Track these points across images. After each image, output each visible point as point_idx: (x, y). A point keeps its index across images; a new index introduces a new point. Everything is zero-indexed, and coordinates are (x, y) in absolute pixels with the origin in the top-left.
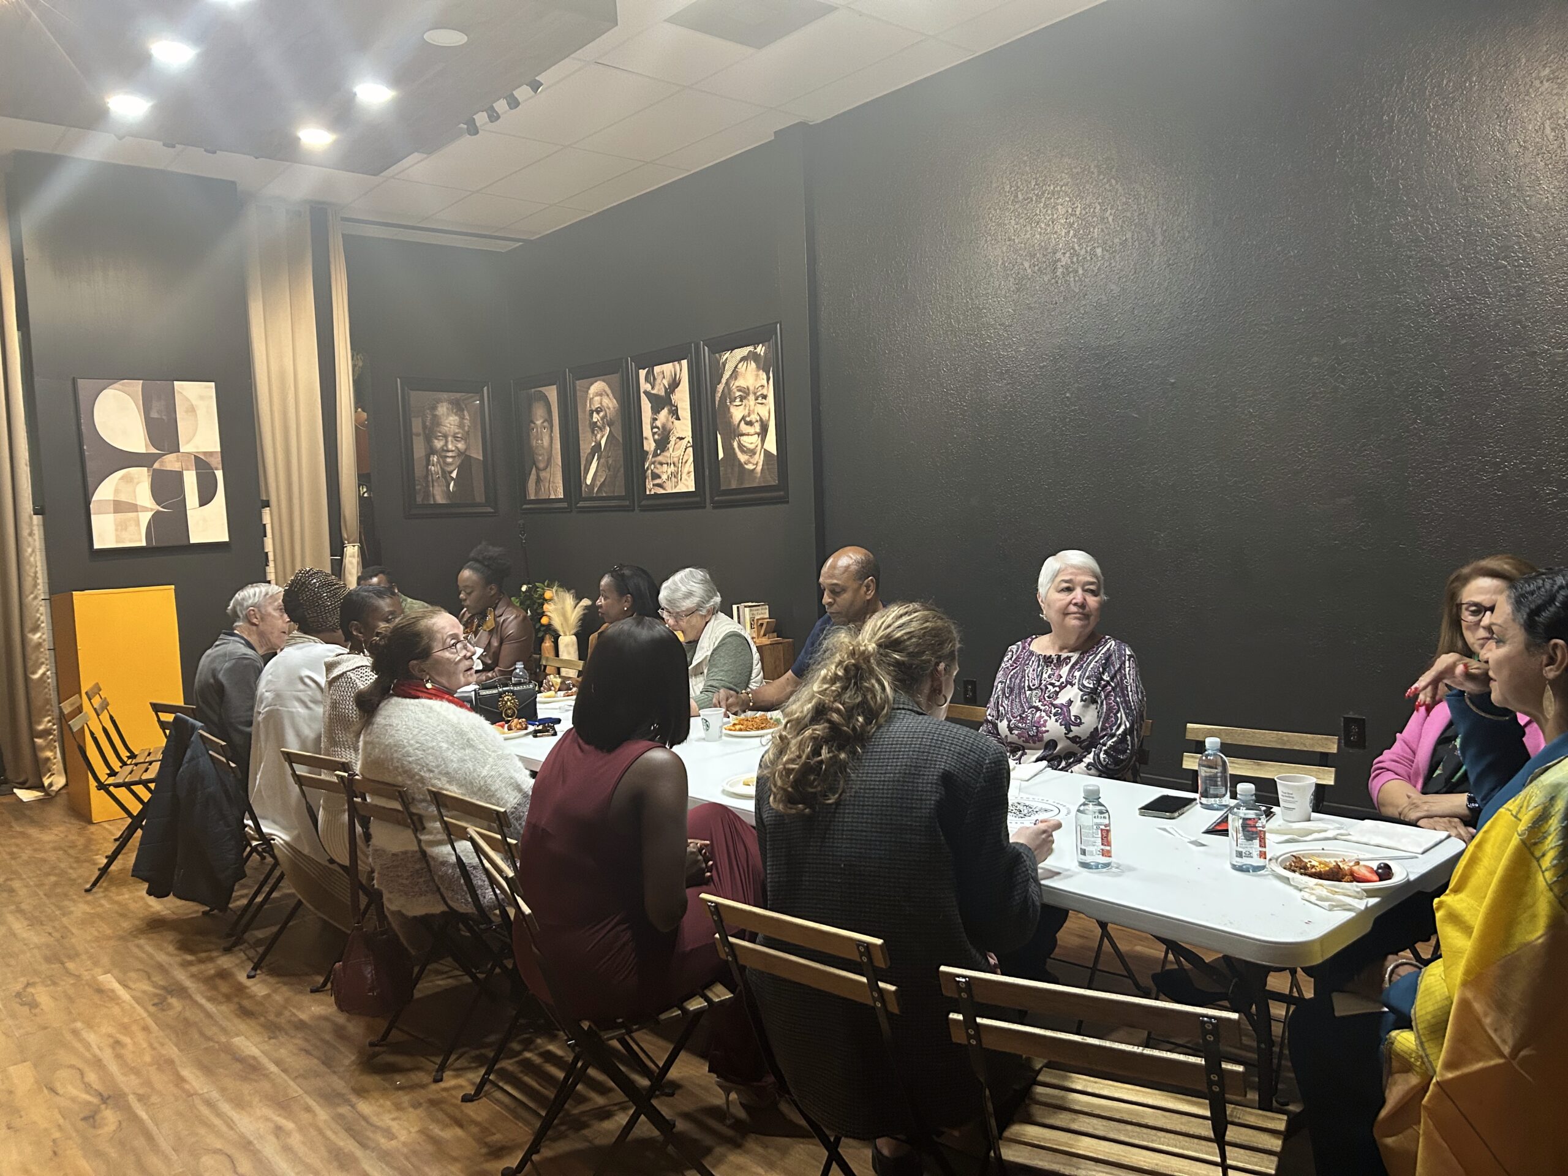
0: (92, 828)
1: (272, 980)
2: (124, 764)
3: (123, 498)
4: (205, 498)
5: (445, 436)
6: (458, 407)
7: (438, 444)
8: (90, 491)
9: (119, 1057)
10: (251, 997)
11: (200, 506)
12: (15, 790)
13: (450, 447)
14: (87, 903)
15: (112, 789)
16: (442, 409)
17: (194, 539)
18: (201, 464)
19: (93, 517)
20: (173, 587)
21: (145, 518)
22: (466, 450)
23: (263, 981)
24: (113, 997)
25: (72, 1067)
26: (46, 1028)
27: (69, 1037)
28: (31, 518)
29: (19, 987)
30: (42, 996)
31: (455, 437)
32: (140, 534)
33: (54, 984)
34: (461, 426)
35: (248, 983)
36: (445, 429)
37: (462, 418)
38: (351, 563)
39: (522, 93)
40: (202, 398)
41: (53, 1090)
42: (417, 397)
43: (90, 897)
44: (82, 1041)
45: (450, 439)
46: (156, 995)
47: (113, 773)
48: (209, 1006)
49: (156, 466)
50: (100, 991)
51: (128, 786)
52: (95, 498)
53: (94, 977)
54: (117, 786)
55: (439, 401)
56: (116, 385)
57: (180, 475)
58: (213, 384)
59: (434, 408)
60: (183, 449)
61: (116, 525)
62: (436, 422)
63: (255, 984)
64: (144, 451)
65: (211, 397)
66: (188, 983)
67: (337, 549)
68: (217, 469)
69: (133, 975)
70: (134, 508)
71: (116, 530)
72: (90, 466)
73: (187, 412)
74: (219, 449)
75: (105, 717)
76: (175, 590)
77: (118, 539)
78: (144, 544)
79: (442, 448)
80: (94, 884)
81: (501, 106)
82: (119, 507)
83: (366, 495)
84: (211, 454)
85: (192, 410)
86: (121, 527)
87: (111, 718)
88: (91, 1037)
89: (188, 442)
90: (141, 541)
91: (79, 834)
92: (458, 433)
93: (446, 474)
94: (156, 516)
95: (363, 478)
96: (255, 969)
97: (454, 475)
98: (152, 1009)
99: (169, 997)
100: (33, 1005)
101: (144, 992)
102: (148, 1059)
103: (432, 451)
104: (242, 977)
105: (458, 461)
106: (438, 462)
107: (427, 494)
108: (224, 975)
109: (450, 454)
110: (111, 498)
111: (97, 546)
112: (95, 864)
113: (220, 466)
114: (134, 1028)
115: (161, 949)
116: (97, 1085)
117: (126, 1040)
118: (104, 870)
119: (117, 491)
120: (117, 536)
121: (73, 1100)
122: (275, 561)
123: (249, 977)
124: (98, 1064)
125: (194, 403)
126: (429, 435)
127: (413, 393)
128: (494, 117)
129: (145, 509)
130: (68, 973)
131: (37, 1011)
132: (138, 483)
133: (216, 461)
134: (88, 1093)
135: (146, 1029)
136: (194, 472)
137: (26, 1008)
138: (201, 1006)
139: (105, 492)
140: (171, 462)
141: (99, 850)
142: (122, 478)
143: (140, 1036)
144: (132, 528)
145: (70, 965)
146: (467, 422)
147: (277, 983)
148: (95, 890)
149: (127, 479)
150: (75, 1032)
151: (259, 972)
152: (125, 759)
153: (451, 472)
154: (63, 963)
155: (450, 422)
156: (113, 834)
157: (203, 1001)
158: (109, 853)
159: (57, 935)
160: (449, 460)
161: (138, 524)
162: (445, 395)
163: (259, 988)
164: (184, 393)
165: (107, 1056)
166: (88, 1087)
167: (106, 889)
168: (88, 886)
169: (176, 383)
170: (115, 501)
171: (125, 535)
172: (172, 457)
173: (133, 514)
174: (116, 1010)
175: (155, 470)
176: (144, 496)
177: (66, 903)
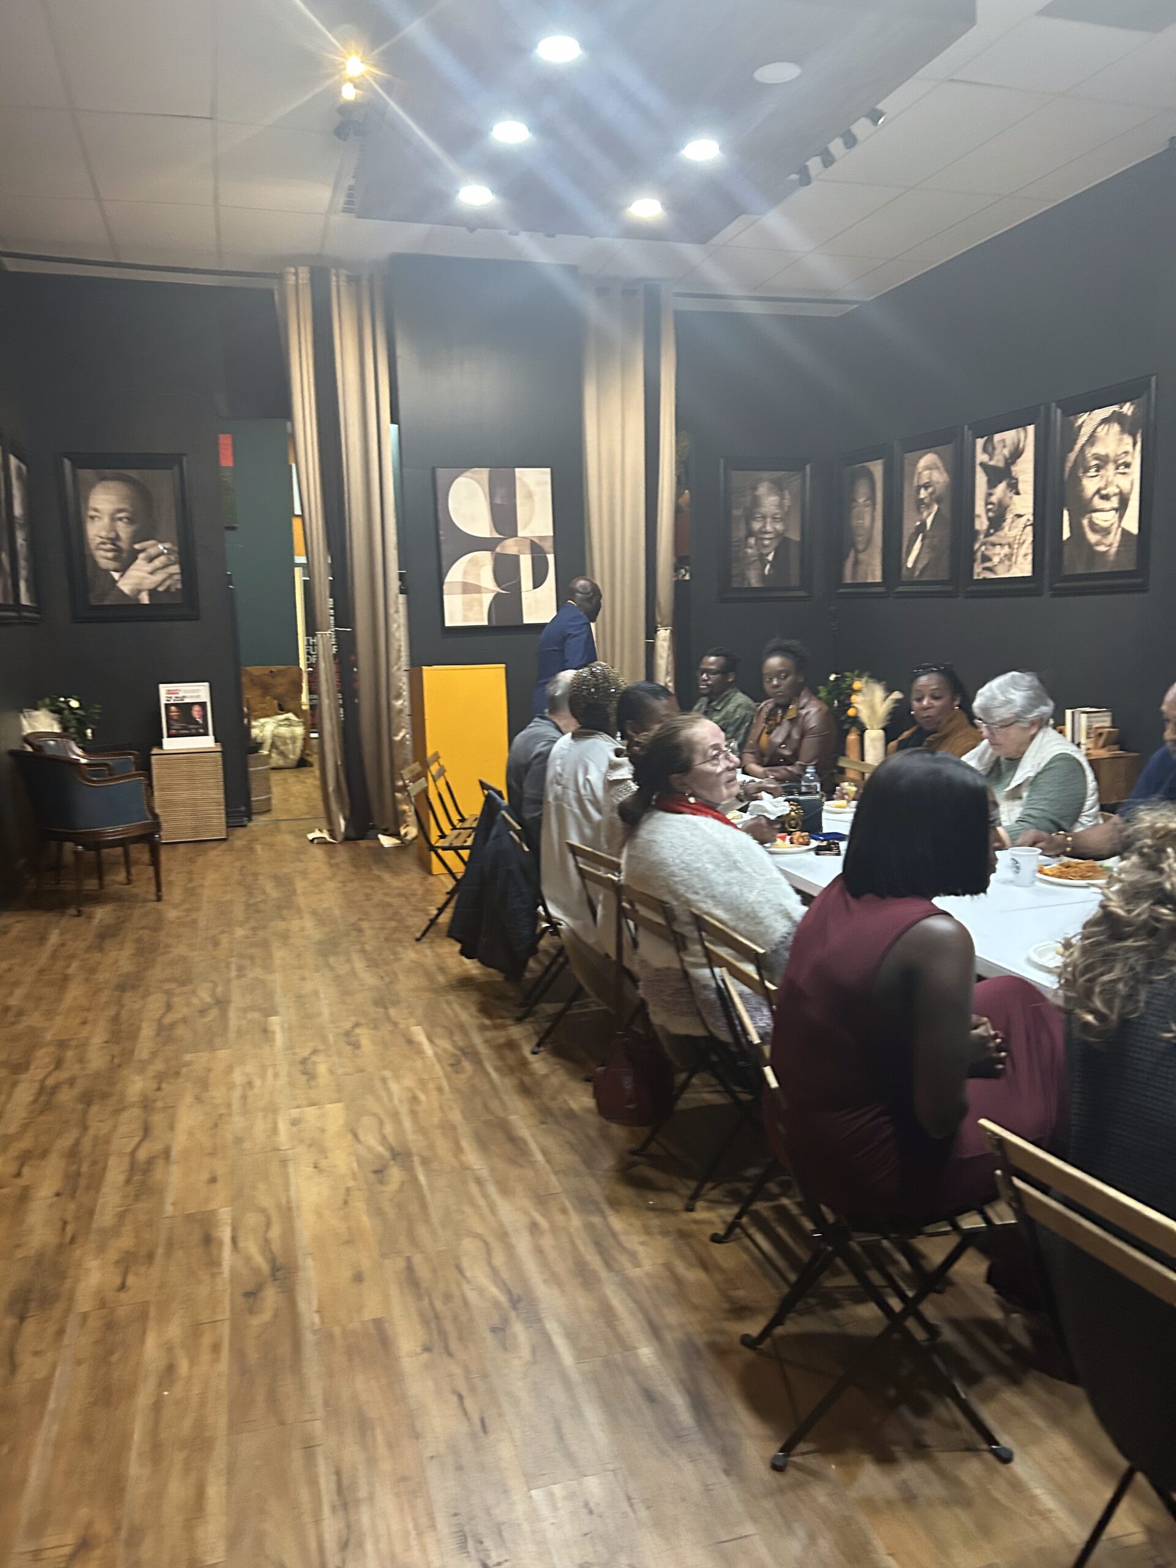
0: (432, 879)
1: (552, 1060)
2: (454, 828)
3: (470, 580)
4: (538, 581)
5: (764, 517)
6: (779, 487)
7: (757, 526)
8: (444, 571)
9: (413, 1113)
10: (532, 1074)
11: (535, 588)
12: (380, 836)
13: (769, 528)
14: (417, 952)
15: (440, 851)
16: (763, 490)
17: (527, 620)
18: (536, 550)
19: (445, 597)
20: (504, 665)
21: (487, 598)
22: (785, 531)
23: (544, 1059)
24: (420, 1052)
25: (375, 1115)
26: (362, 1071)
27: (378, 1084)
28: (397, 597)
29: (348, 1025)
30: (365, 1036)
31: (774, 518)
32: (482, 614)
33: (376, 1028)
34: (780, 506)
35: (531, 1058)
36: (764, 510)
37: (782, 498)
38: (662, 647)
39: (861, 127)
40: (539, 484)
41: (355, 1136)
42: (738, 478)
43: (418, 946)
44: (388, 1090)
45: (769, 520)
46: (454, 1055)
47: (443, 836)
48: (494, 1075)
49: (498, 550)
50: (410, 1042)
51: (456, 849)
52: (447, 579)
53: (408, 1028)
54: (444, 849)
55: (760, 481)
56: (468, 474)
57: (516, 559)
58: (548, 470)
59: (755, 488)
60: (520, 534)
61: (464, 604)
62: (756, 502)
63: (537, 1062)
64: (488, 536)
65: (547, 483)
66: (483, 1050)
67: (651, 632)
68: (549, 553)
69: (439, 1030)
70: (478, 589)
71: (464, 610)
72: (445, 549)
73: (525, 498)
74: (551, 534)
75: (441, 782)
76: (506, 669)
77: (465, 618)
78: (485, 623)
79: (760, 529)
80: (423, 935)
81: (836, 146)
82: (468, 588)
83: (687, 577)
84: (545, 538)
85: (530, 496)
86: (468, 606)
87: (447, 784)
88: (394, 1087)
89: (525, 527)
90: (483, 620)
91: (421, 884)
92: (777, 514)
93: (762, 558)
94: (497, 597)
95: (680, 561)
96: (539, 1045)
97: (770, 557)
98: (449, 1069)
99: (463, 1059)
100: (356, 1046)
101: (445, 1050)
102: (436, 1120)
103: (750, 533)
104: (526, 1051)
105: (775, 544)
106: (756, 544)
107: (744, 577)
108: (511, 1045)
109: (767, 536)
110: (461, 580)
111: (448, 624)
112: (427, 914)
113: (552, 550)
114: (431, 1086)
115: (464, 1007)
116: (391, 1139)
117: (422, 1097)
118: (433, 922)
119: (465, 573)
120: (464, 615)
121: (370, 1149)
123: (534, 1053)
124: (395, 1116)
125: (532, 489)
126: (750, 517)
127: (734, 473)
128: (828, 160)
129: (488, 591)
130: (388, 1018)
131: (357, 1052)
132: (483, 566)
133: (548, 546)
134: (383, 1145)
135: (440, 1089)
136: (529, 556)
137: (350, 1047)
138: (487, 1074)
139: (455, 575)
140: (510, 547)
141: (433, 901)
142: (470, 561)
143: (434, 1094)
144: (476, 608)
145: (392, 1012)
146: (787, 502)
147: (558, 1064)
148: (424, 940)
149: (473, 563)
150: (384, 1080)
151: (542, 1049)
152: (456, 822)
153: (767, 555)
154: (386, 1008)
155: (770, 502)
156: (446, 887)
157: (491, 1070)
158: (439, 906)
159: (387, 979)
160: (767, 542)
161: (481, 605)
162: (766, 475)
163: (539, 1065)
164: (524, 480)
165: (404, 1109)
166: (384, 1139)
167: (432, 942)
168: (418, 935)
169: (517, 470)
170: (464, 583)
171: (470, 614)
172: (510, 542)
173: (476, 596)
174: (419, 1064)
175: (498, 554)
176: (487, 580)
177: (399, 949)
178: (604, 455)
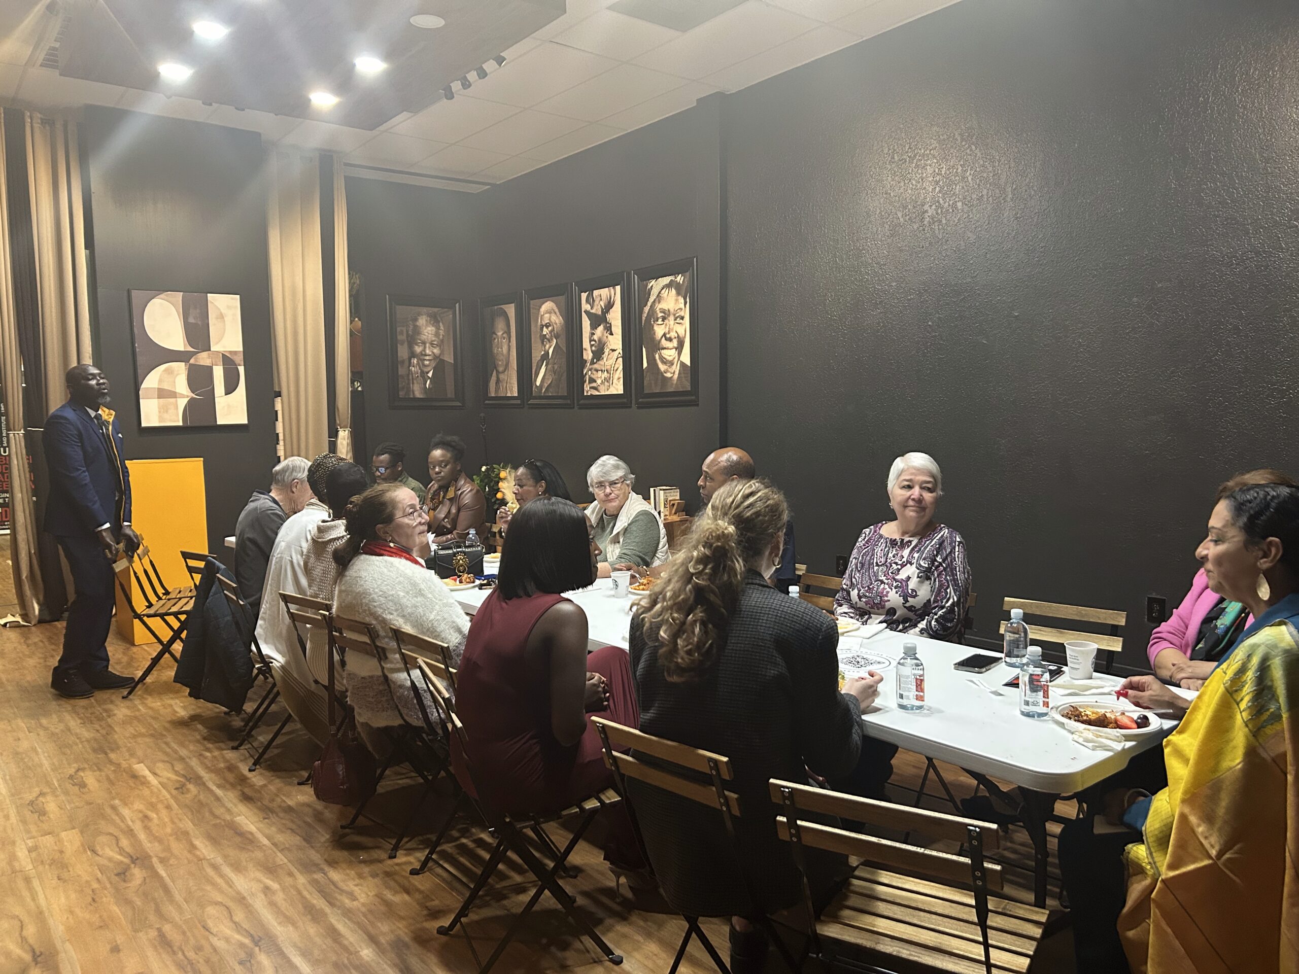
0: (134, 649)
1: (268, 774)
2: (160, 599)
3: (166, 386)
4: (230, 389)
5: (424, 343)
6: (435, 320)
7: (418, 349)
8: (140, 379)
9: (146, 828)
10: (251, 786)
11: (226, 394)
13: (428, 352)
14: (128, 707)
15: (147, 619)
16: (422, 321)
17: (219, 422)
18: (228, 361)
19: (141, 400)
20: (202, 459)
21: (182, 403)
22: (440, 354)
23: (261, 774)
24: (144, 782)
25: (110, 834)
26: (91, 804)
27: (109, 811)
29: (72, 771)
30: (90, 778)
31: (432, 344)
32: (178, 416)
33: (100, 770)
34: (437, 334)
35: (249, 775)
36: (423, 337)
37: (438, 328)
38: (342, 444)
39: (490, 66)
40: (229, 307)
41: (94, 851)
42: (402, 311)
43: (128, 703)
44: (118, 814)
45: (427, 345)
46: (178, 781)
47: (150, 605)
48: (219, 792)
49: (192, 361)
50: (134, 776)
51: (162, 616)
52: (143, 386)
53: (130, 767)
54: (151, 616)
55: (419, 314)
56: (162, 296)
57: (210, 369)
58: (238, 297)
59: (416, 320)
60: (213, 348)
61: (159, 408)
62: (417, 331)
63: (255, 776)
64: (182, 349)
65: (236, 307)
66: (202, 772)
67: (333, 433)
68: (240, 365)
69: (160, 765)
70: (173, 395)
71: (160, 412)
72: (140, 360)
73: (217, 318)
74: (241, 349)
75: (146, 561)
76: (204, 461)
77: (161, 419)
78: (181, 424)
79: (421, 352)
80: (131, 693)
81: (472, 76)
82: (163, 394)
83: (360, 389)
84: (235, 353)
85: (221, 317)
86: (163, 410)
87: (151, 562)
88: (126, 812)
89: (217, 343)
90: (179, 421)
91: (124, 653)
92: (434, 341)
93: (424, 374)
94: (191, 402)
95: (356, 375)
96: (255, 764)
97: (430, 375)
98: (174, 792)
99: (188, 783)
100: (83, 785)
101: (168, 779)
102: (169, 830)
103: (413, 355)
104: (244, 769)
105: (433, 364)
106: (418, 363)
107: (409, 390)
108: (231, 768)
109: (427, 358)
110: (156, 386)
111: (144, 424)
113: (242, 363)
114: (160, 806)
115: (182, 744)
116: (128, 849)
117: (153, 815)
119: (160, 381)
120: (160, 417)
121: (110, 859)
122: (284, 440)
123: (250, 770)
124: (130, 833)
125: (223, 311)
126: (412, 342)
127: (398, 307)
128: (466, 85)
129: (183, 396)
130: (111, 762)
131: (85, 790)
132: (177, 375)
133: (239, 359)
134: (121, 854)
135: (168, 807)
136: (222, 367)
137: (77, 788)
138: (211, 791)
139: (151, 381)
140: (203, 359)
141: (139, 666)
142: (166, 370)
143: (164, 813)
144: (172, 411)
145: (112, 756)
146: (441, 332)
147: (272, 776)
148: (133, 697)
149: (169, 372)
150: (114, 808)
151: (258, 767)
152: (161, 595)
153: (428, 373)
154: (106, 754)
155: (428, 331)
156: (150, 654)
157: (214, 788)
159: (104, 732)
160: (427, 363)
161: (177, 408)
162: (425, 310)
163: (257, 779)
164: (216, 303)
165: (137, 827)
166: (121, 851)
169: (209, 295)
170: (159, 389)
171: (166, 416)
172: (204, 355)
173: (173, 400)
174: (146, 792)
175: (191, 365)
176: (181, 385)
177: (111, 706)
178: (287, 284)
